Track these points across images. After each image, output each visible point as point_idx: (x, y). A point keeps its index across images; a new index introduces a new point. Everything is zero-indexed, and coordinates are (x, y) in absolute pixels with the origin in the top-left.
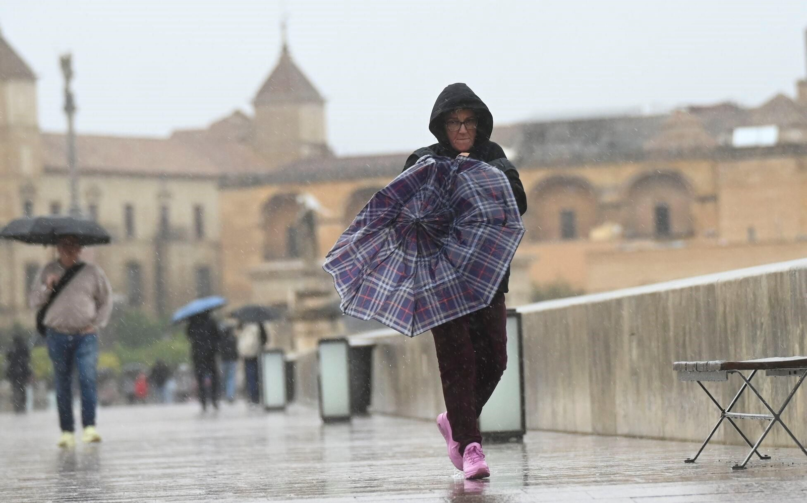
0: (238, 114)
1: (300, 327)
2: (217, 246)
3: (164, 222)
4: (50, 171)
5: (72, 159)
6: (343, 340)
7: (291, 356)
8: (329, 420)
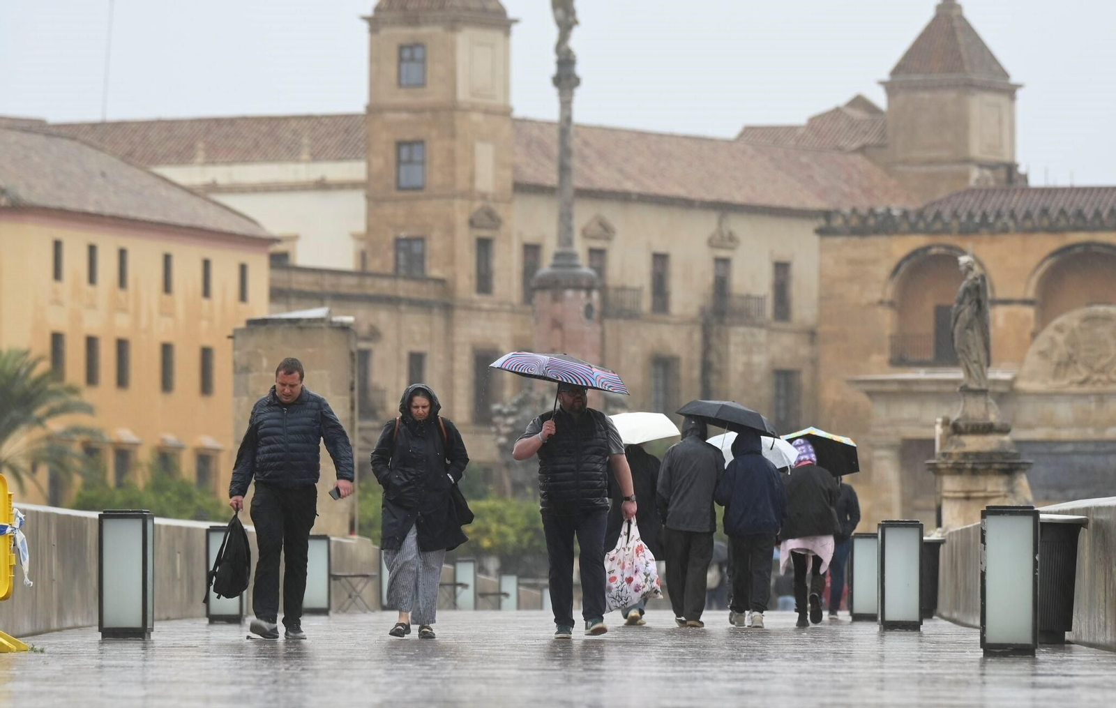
0: (859, 102)
1: (950, 484)
2: (812, 335)
3: (721, 286)
4: (523, 188)
5: (564, 170)
6: (1028, 511)
7: (933, 535)
8: (994, 651)
